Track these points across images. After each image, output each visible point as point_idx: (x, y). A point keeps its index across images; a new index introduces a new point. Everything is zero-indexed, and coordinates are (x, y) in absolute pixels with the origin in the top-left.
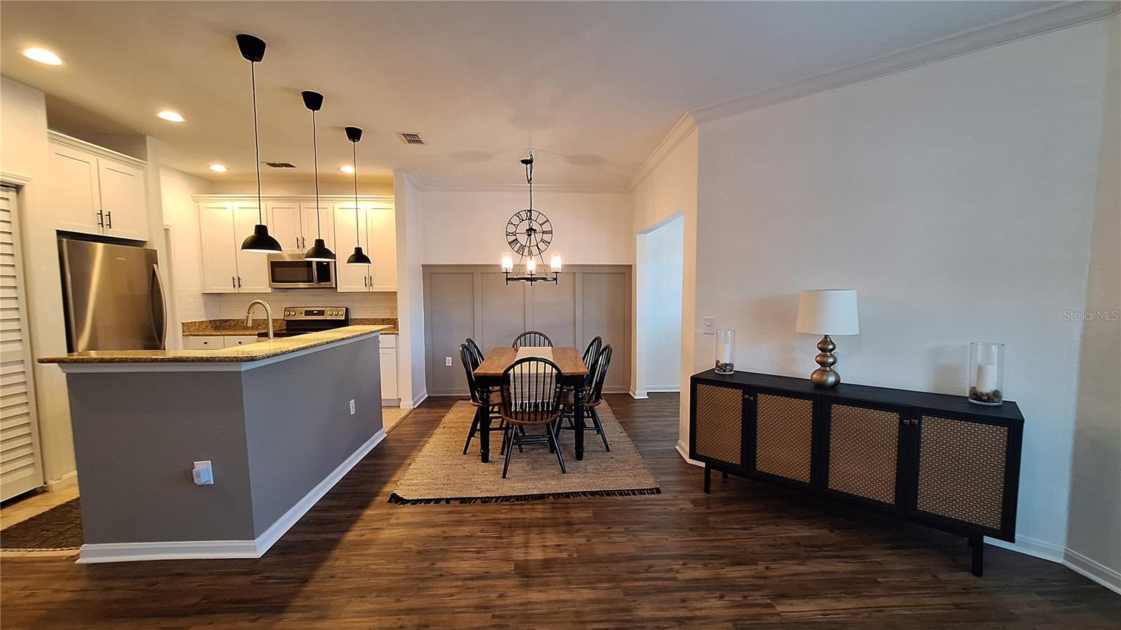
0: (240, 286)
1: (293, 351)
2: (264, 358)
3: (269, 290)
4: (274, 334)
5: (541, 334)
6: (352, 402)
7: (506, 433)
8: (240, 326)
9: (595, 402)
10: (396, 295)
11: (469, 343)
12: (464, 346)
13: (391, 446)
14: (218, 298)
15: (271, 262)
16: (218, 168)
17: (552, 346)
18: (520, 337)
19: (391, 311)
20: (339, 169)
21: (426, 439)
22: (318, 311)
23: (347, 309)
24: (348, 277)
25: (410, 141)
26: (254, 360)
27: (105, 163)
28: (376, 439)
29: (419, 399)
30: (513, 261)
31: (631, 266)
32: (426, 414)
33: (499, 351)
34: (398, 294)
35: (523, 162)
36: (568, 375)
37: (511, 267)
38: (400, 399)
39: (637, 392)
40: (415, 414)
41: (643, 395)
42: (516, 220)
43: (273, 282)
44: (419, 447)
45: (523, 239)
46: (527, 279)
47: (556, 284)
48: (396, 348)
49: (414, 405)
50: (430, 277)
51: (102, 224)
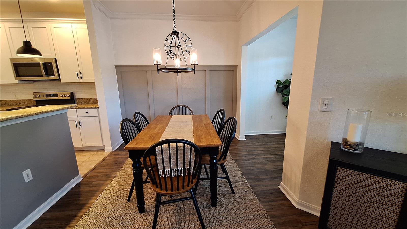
3: (17, 82)
5: (186, 107)
8: (8, 104)
15: (13, 63)
17: (193, 114)
18: (173, 109)
22: (53, 94)
23: (72, 93)
29: (117, 145)
31: (237, 66)
38: (104, 146)
39: (240, 137)
42: (170, 38)
43: (17, 77)
47: (194, 73)
48: (99, 116)
49: (113, 149)
50: (121, 73)
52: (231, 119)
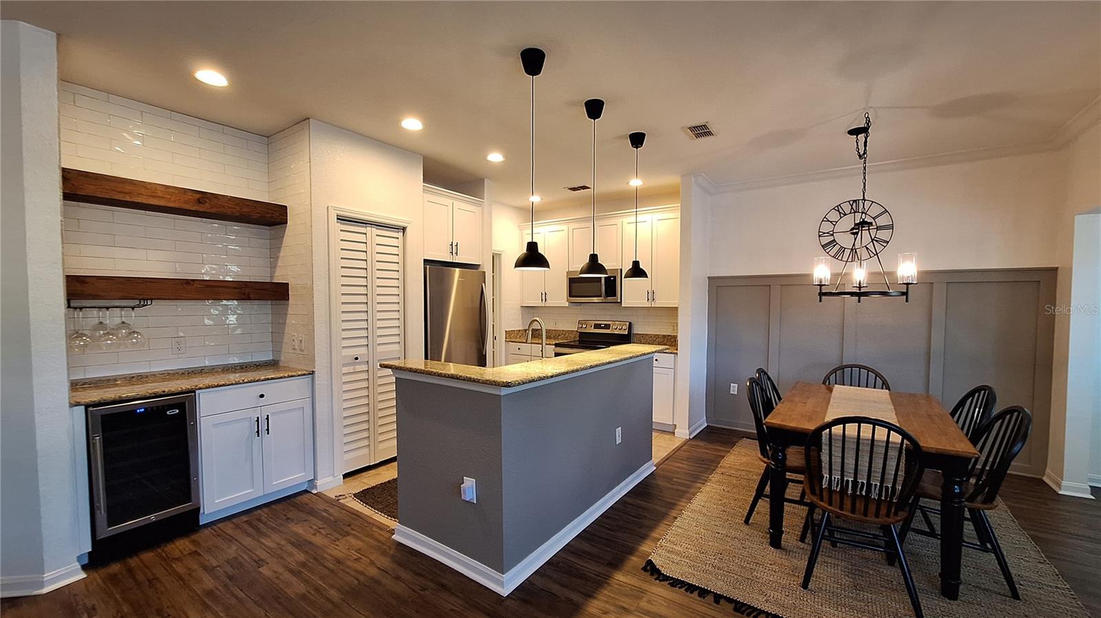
0: (546, 300)
1: (552, 377)
2: (519, 384)
3: (567, 304)
5: (868, 371)
6: (619, 430)
7: (811, 512)
9: (984, 502)
10: (677, 310)
11: (759, 374)
12: (752, 380)
13: (658, 485)
14: (532, 311)
16: (536, 199)
17: (890, 390)
18: (835, 371)
19: (672, 328)
20: (628, 183)
21: (699, 485)
22: (605, 324)
23: (630, 323)
24: (632, 292)
25: (698, 136)
26: (509, 387)
27: (457, 204)
28: (644, 471)
29: (695, 430)
30: (831, 270)
31: (1056, 269)
32: (705, 450)
33: (802, 388)
34: (679, 309)
35: (852, 132)
36: (934, 452)
37: (829, 277)
38: (675, 425)
40: (693, 446)
41: (1083, 491)
42: (834, 216)
43: (570, 297)
44: (688, 495)
45: (846, 240)
46: (852, 294)
47: (907, 301)
48: (674, 369)
49: (690, 435)
50: (717, 291)
51: (452, 252)
52: (1016, 411)
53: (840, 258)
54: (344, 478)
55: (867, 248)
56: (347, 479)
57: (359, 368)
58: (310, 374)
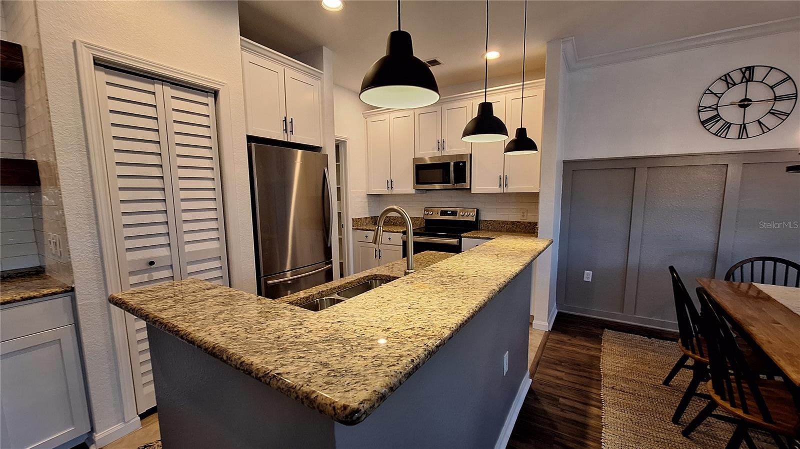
0: (392, 187)
3: (413, 191)
4: (413, 233)
6: (506, 356)
10: (538, 196)
14: (378, 199)
15: (416, 165)
18: (739, 265)
22: (451, 211)
24: (483, 178)
27: (290, 73)
28: (522, 390)
29: (551, 319)
34: (541, 195)
38: (533, 317)
42: (719, 87)
43: (416, 184)
49: (549, 326)
51: (286, 130)
53: (723, 135)
54: (141, 419)
55: (760, 123)
56: (145, 420)
57: (157, 275)
58: (66, 291)
